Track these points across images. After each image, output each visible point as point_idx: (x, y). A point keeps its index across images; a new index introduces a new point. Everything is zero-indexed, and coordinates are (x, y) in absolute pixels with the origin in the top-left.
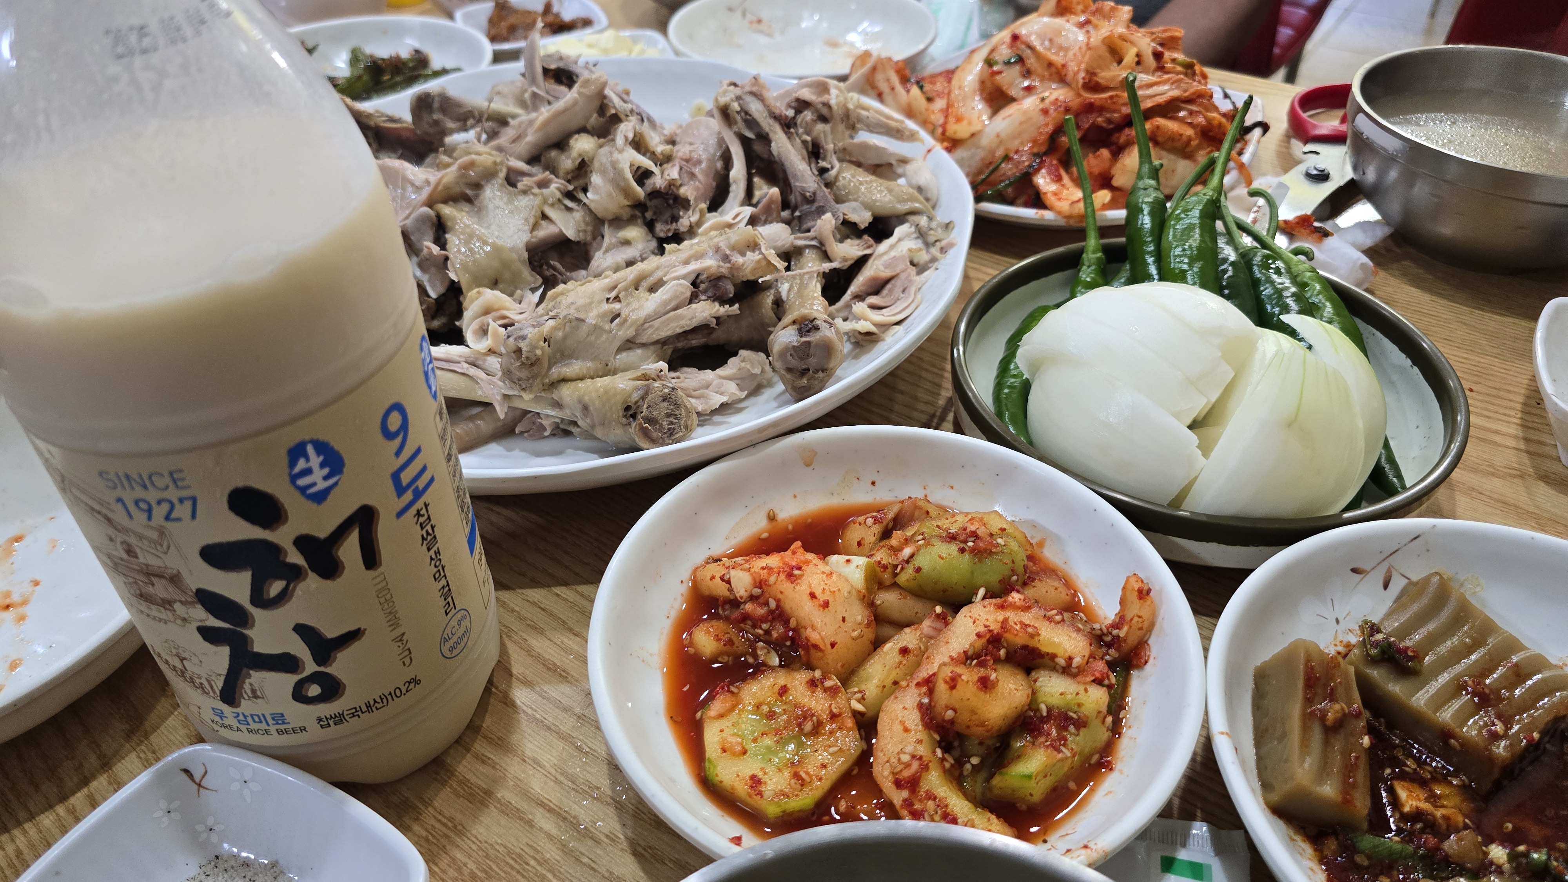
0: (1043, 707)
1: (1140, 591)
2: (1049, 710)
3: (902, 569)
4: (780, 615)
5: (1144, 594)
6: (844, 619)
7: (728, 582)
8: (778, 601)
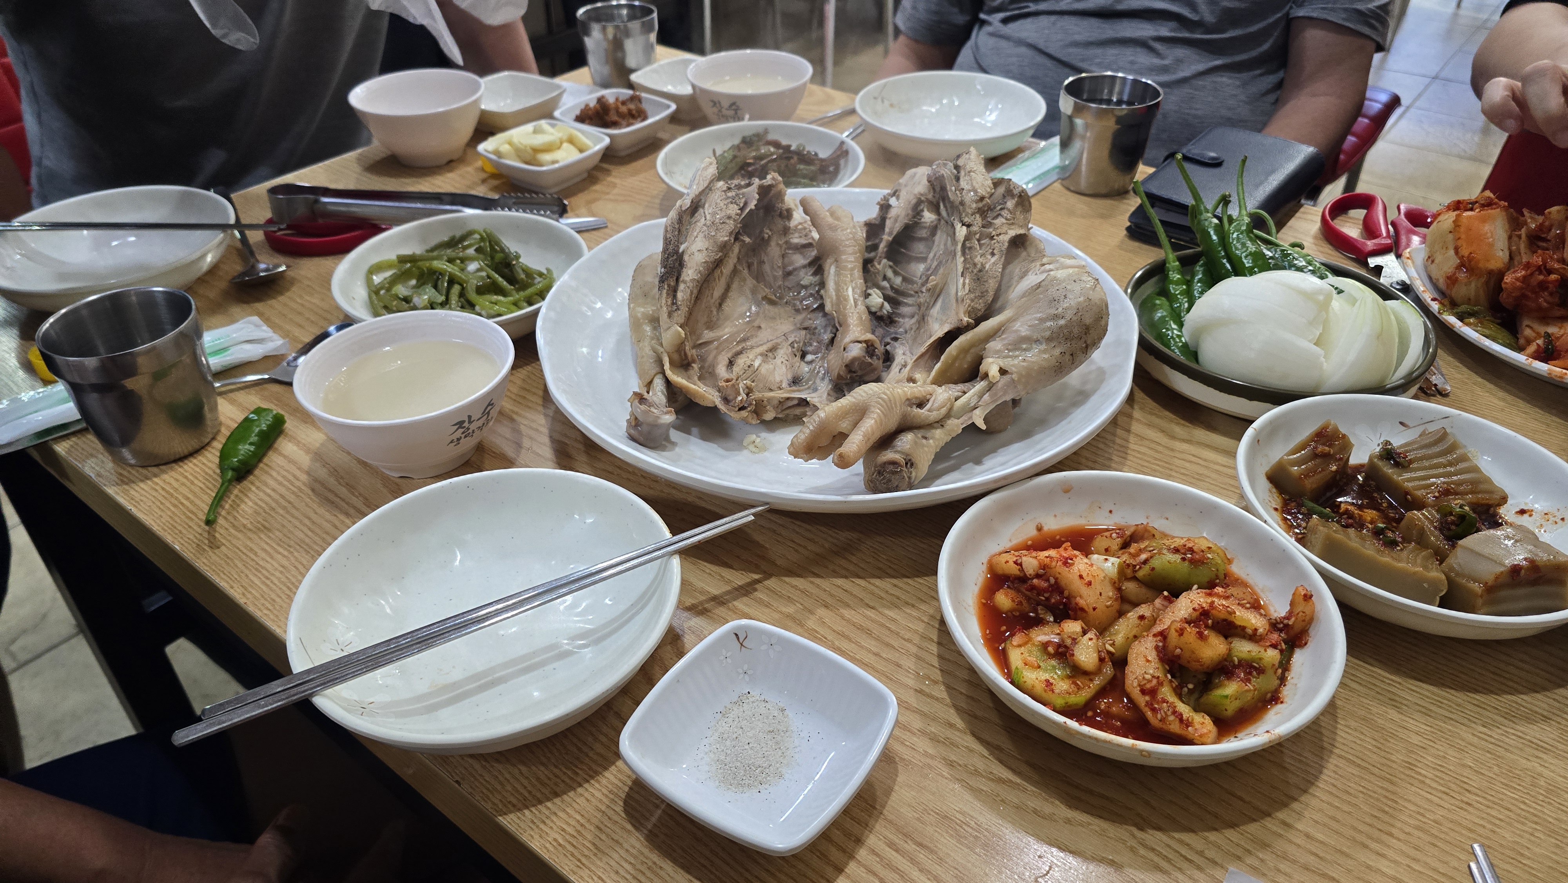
0: (1236, 659)
1: (1305, 595)
2: (1240, 661)
3: (1140, 568)
4: (1058, 588)
5: (1308, 597)
6: (1101, 594)
7: (1021, 565)
8: (1056, 579)
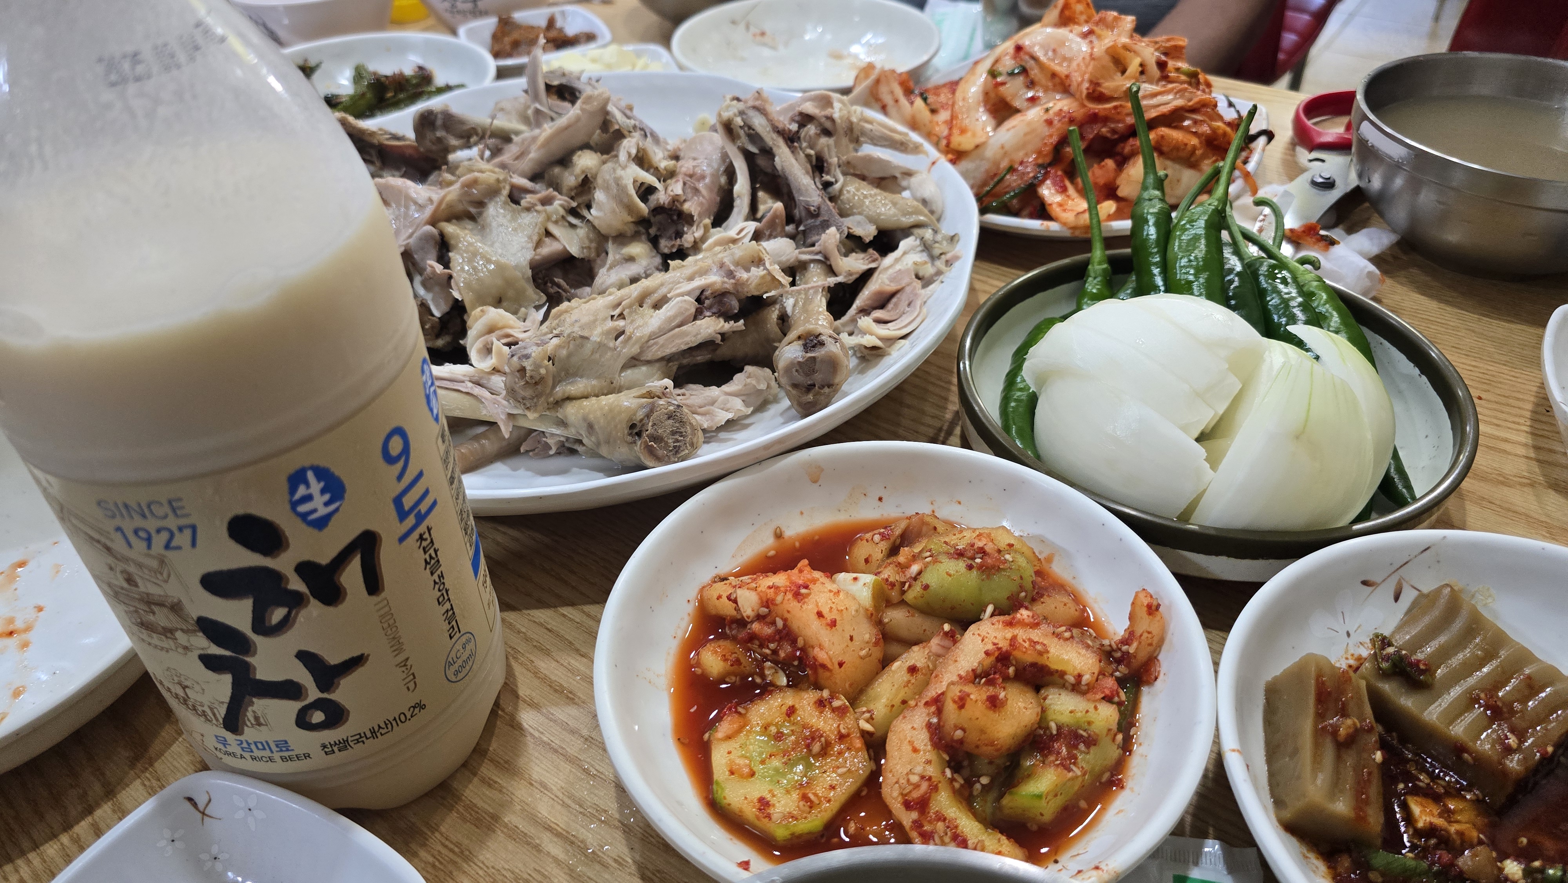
0: (1053, 725)
1: (1149, 607)
2: (1059, 728)
3: (910, 586)
4: (787, 635)
5: (1153, 609)
6: (851, 638)
7: (735, 601)
8: (785, 620)
